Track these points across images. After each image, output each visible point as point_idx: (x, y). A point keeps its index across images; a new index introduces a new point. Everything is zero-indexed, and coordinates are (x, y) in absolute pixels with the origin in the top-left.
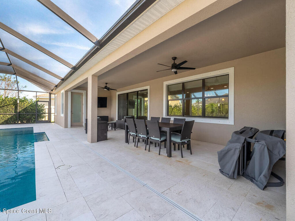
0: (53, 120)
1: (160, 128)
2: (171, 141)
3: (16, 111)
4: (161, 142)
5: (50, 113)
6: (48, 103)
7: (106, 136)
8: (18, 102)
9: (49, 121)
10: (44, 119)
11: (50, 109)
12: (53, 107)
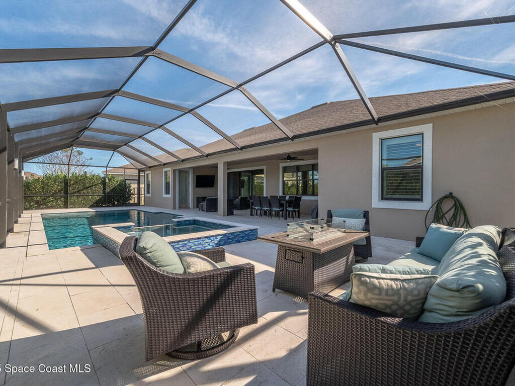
0: (142, 203)
1: (279, 202)
2: (286, 210)
3: (104, 192)
4: (280, 211)
5: (139, 194)
6: (137, 181)
7: (233, 212)
8: (107, 181)
9: (138, 204)
10: (131, 202)
11: (139, 189)
12: (142, 186)
